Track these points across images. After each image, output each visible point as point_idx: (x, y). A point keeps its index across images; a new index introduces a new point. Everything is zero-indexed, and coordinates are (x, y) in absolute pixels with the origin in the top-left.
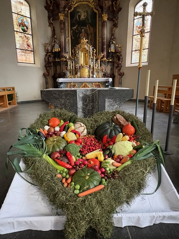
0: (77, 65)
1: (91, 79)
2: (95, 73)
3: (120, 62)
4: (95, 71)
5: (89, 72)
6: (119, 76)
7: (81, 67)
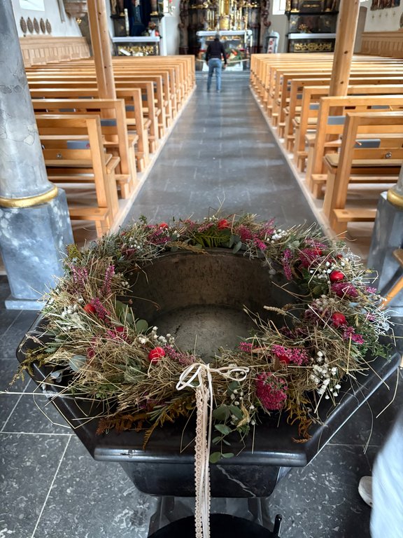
0: (217, 15)
1: (231, 32)
2: (236, 24)
3: (267, 9)
4: (236, 21)
5: (229, 23)
6: (265, 27)
7: (221, 18)
